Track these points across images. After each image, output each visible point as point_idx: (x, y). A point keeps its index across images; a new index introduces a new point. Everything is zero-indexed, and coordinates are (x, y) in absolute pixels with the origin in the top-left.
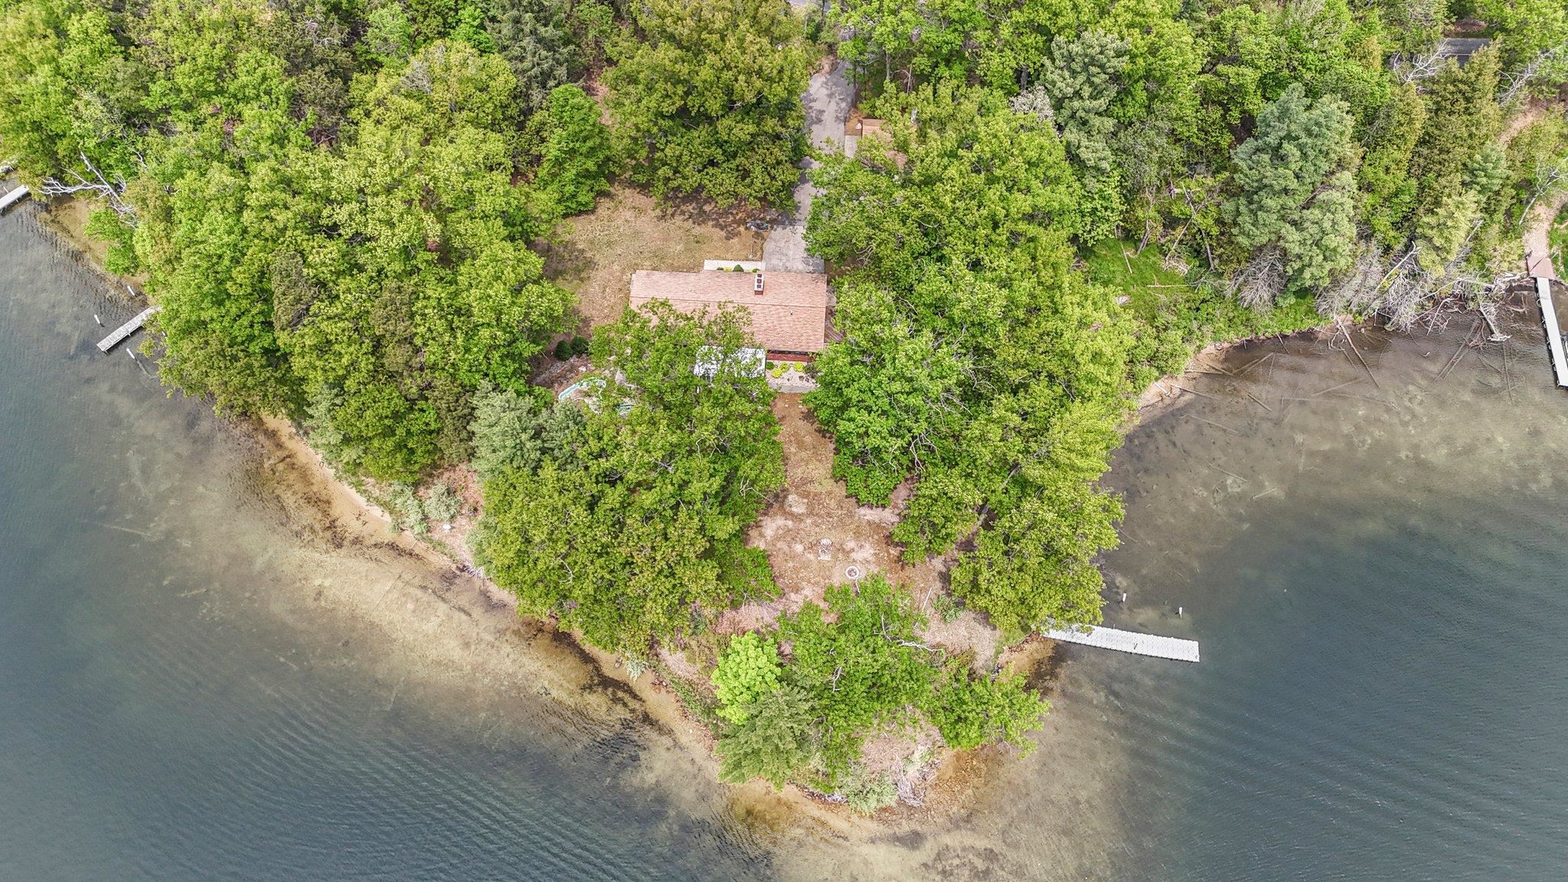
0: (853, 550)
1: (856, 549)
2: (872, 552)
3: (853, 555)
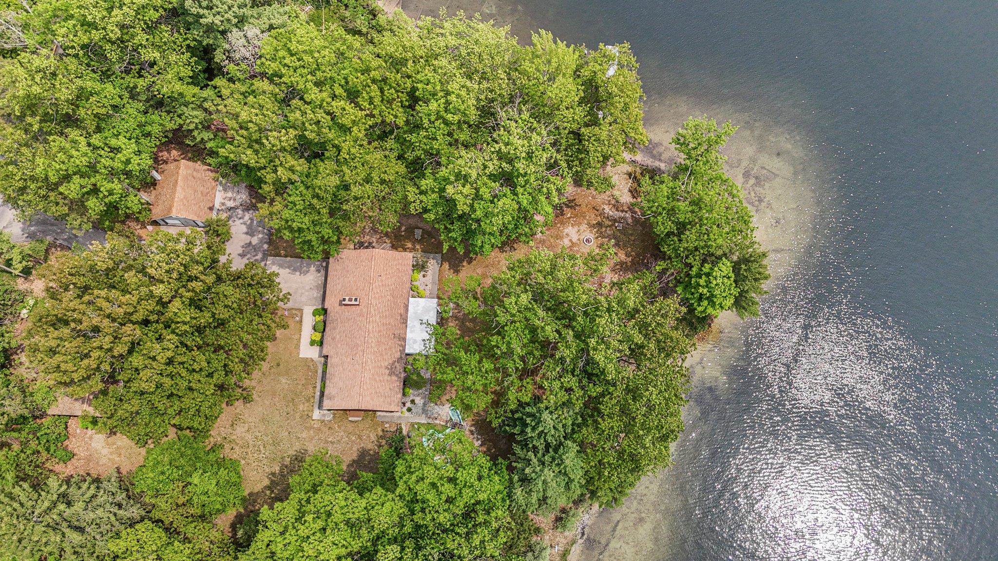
0: (571, 240)
1: (569, 238)
2: (570, 228)
3: (574, 240)
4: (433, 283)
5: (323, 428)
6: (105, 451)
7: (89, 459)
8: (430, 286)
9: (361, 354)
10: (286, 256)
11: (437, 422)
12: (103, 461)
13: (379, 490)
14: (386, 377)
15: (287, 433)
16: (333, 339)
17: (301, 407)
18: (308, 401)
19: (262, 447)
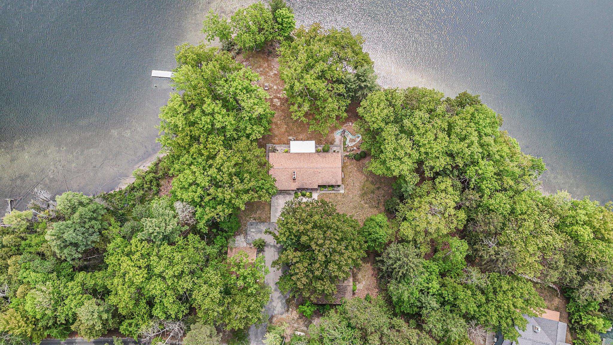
4: (281, 147)
5: (348, 188)
6: (364, 283)
7: (368, 289)
8: (282, 148)
9: (318, 169)
10: (270, 214)
11: (342, 140)
12: (368, 283)
13: (383, 134)
14: (327, 159)
15: (351, 203)
16: (311, 184)
17: (339, 198)
18: (336, 196)
19: (358, 213)
